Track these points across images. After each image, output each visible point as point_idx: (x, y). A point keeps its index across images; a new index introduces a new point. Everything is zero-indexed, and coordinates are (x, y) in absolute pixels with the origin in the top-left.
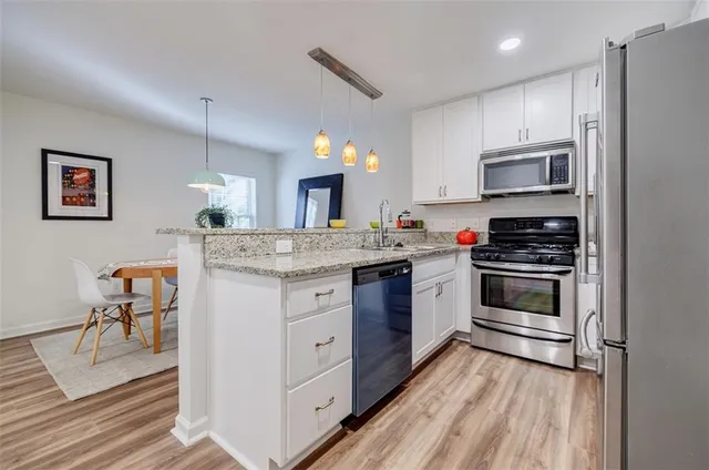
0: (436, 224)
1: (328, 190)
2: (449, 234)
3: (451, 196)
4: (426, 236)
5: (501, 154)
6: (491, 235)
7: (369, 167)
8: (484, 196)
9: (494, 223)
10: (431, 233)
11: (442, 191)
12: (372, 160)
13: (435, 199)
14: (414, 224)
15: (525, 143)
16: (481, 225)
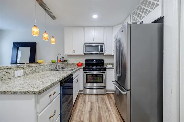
0: (71, 61)
1: (29, 48)
2: (75, 63)
3: (76, 53)
4: (68, 65)
5: (89, 43)
6: (86, 64)
7: (52, 42)
8: (85, 54)
9: (87, 61)
10: (69, 64)
11: (74, 51)
12: (53, 40)
13: (71, 53)
14: (65, 61)
15: (94, 42)
16: (83, 61)
